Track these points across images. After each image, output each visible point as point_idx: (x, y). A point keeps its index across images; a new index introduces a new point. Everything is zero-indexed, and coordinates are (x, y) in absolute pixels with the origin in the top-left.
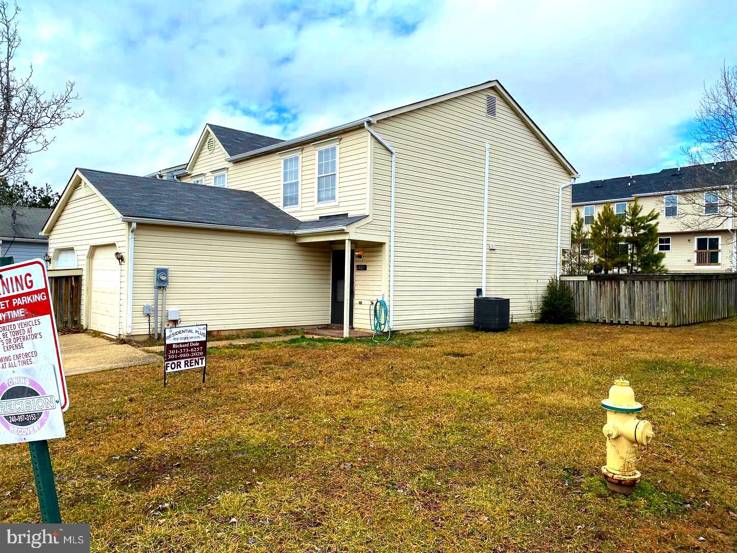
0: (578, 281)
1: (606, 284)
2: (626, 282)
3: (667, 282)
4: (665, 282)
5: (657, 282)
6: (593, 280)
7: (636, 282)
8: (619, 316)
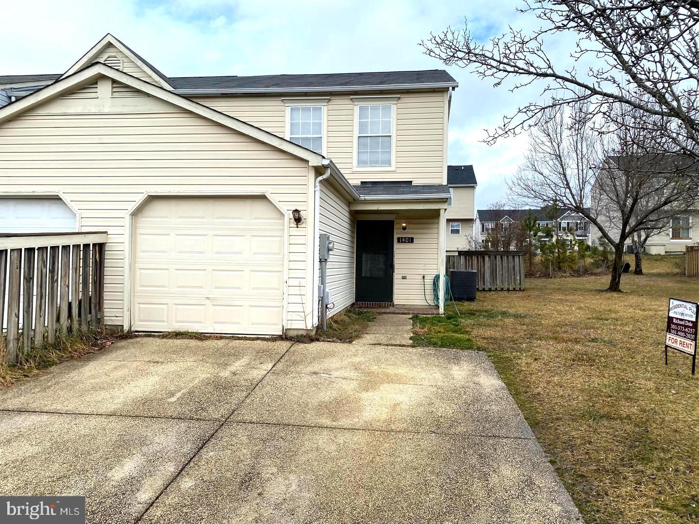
0: (449, 256)
1: (473, 259)
2: (489, 257)
3: (521, 257)
4: (519, 256)
5: (514, 257)
6: (463, 255)
7: (497, 257)
8: (484, 284)
